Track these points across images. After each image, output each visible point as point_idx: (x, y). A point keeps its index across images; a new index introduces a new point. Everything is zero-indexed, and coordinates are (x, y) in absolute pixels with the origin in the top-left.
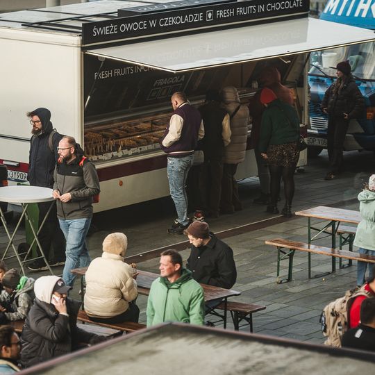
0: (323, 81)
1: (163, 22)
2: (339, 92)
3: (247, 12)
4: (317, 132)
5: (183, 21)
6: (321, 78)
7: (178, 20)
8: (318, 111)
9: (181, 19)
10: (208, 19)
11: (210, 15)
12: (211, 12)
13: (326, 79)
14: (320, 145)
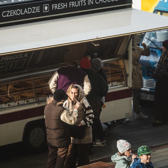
0: (155, 52)
1: (5, 14)
2: (163, 63)
3: (79, 4)
4: (148, 90)
5: (23, 12)
6: (154, 50)
7: (18, 12)
8: (150, 75)
9: (21, 11)
10: (45, 10)
11: (46, 8)
12: (47, 6)
13: (157, 51)
14: (151, 99)
